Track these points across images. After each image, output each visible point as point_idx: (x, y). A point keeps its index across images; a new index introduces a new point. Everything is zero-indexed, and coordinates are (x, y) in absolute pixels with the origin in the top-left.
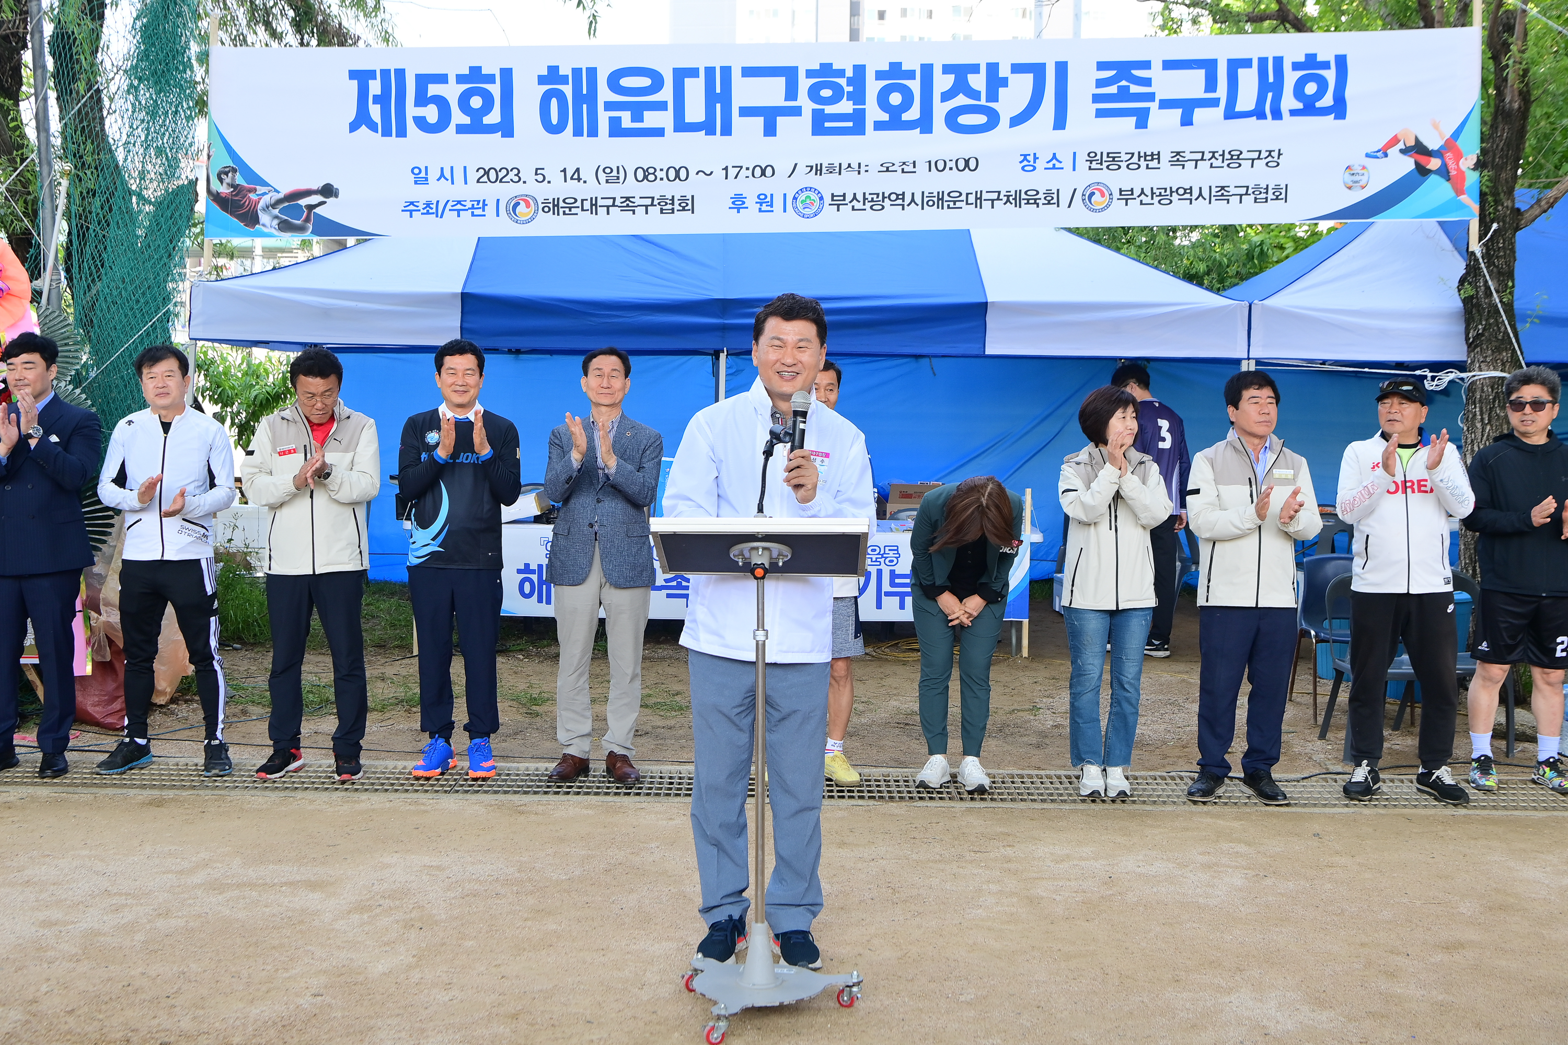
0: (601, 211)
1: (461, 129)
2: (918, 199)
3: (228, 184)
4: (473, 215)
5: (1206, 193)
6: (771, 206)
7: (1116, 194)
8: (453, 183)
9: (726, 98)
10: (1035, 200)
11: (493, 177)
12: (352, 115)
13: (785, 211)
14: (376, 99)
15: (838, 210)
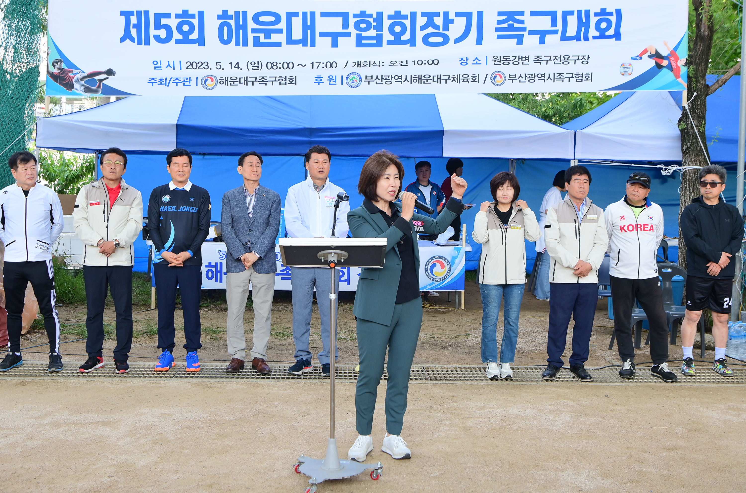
0: (250, 84)
1: (178, 42)
2: (409, 79)
3: (58, 68)
4: (184, 85)
5: (552, 77)
6: (336, 82)
7: (508, 77)
8: (174, 69)
9: (312, 27)
10: (467, 79)
11: (194, 66)
12: (122, 34)
13: (342, 84)
14: (134, 26)
15: (369, 84)
